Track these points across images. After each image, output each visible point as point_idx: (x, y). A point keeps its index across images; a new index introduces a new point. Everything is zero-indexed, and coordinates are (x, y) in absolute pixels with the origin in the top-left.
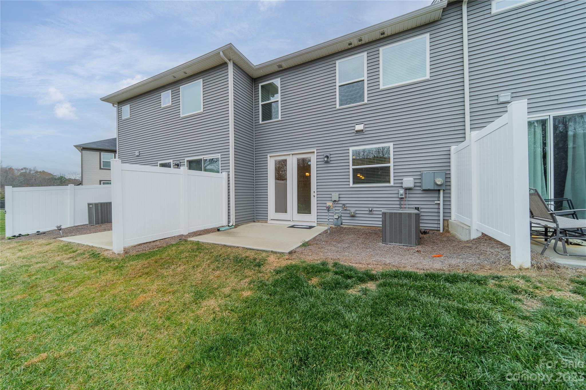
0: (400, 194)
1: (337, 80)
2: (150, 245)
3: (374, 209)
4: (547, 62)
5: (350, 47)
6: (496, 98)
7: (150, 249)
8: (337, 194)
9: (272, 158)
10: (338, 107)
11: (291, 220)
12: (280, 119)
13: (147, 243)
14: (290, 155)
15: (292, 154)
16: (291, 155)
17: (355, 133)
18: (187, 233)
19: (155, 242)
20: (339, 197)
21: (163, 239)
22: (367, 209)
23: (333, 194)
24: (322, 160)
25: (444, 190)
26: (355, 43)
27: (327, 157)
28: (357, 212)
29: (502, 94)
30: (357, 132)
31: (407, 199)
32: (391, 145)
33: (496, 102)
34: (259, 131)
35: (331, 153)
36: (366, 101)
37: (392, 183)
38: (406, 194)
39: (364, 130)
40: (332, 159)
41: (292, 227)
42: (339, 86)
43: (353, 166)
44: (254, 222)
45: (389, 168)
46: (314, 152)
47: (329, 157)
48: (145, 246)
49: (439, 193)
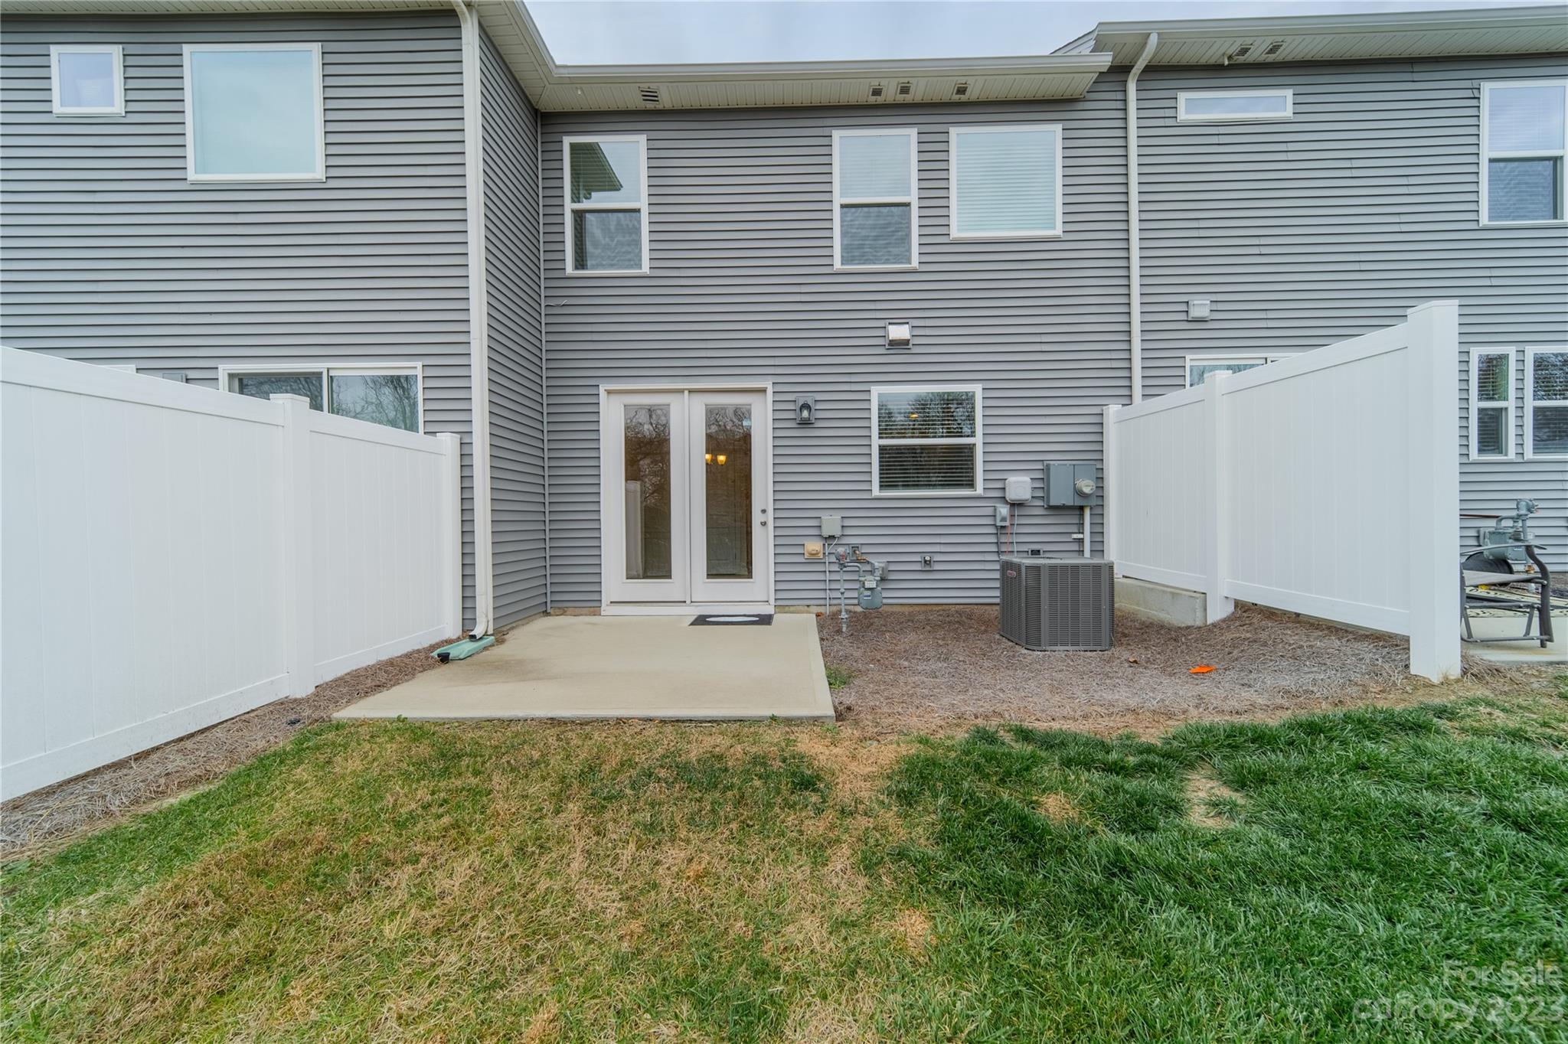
0: (998, 518)
1: (836, 188)
2: (130, 780)
3: (937, 558)
4: (1264, 250)
5: (872, 100)
6: (1183, 307)
7: (136, 802)
8: (837, 516)
9: (614, 398)
10: (838, 265)
11: (688, 602)
12: (645, 269)
13: (97, 772)
14: (681, 391)
15: (691, 391)
16: (686, 392)
17: (887, 347)
18: (311, 690)
19: (154, 757)
20: (843, 527)
21: (192, 735)
22: (918, 558)
23: (825, 516)
24: (791, 415)
25: (1091, 509)
26: (890, 94)
27: (806, 406)
28: (892, 567)
29: (1196, 301)
30: (894, 344)
31: (1016, 530)
32: (977, 389)
33: (1183, 317)
34: (565, 301)
35: (819, 397)
36: (915, 263)
37: (979, 490)
38: (1012, 516)
39: (911, 343)
40: (820, 415)
41: (701, 620)
42: (843, 206)
43: (880, 438)
44: (546, 613)
45: (971, 448)
46: (764, 391)
47: (813, 410)
48: (95, 788)
49: (1082, 516)
